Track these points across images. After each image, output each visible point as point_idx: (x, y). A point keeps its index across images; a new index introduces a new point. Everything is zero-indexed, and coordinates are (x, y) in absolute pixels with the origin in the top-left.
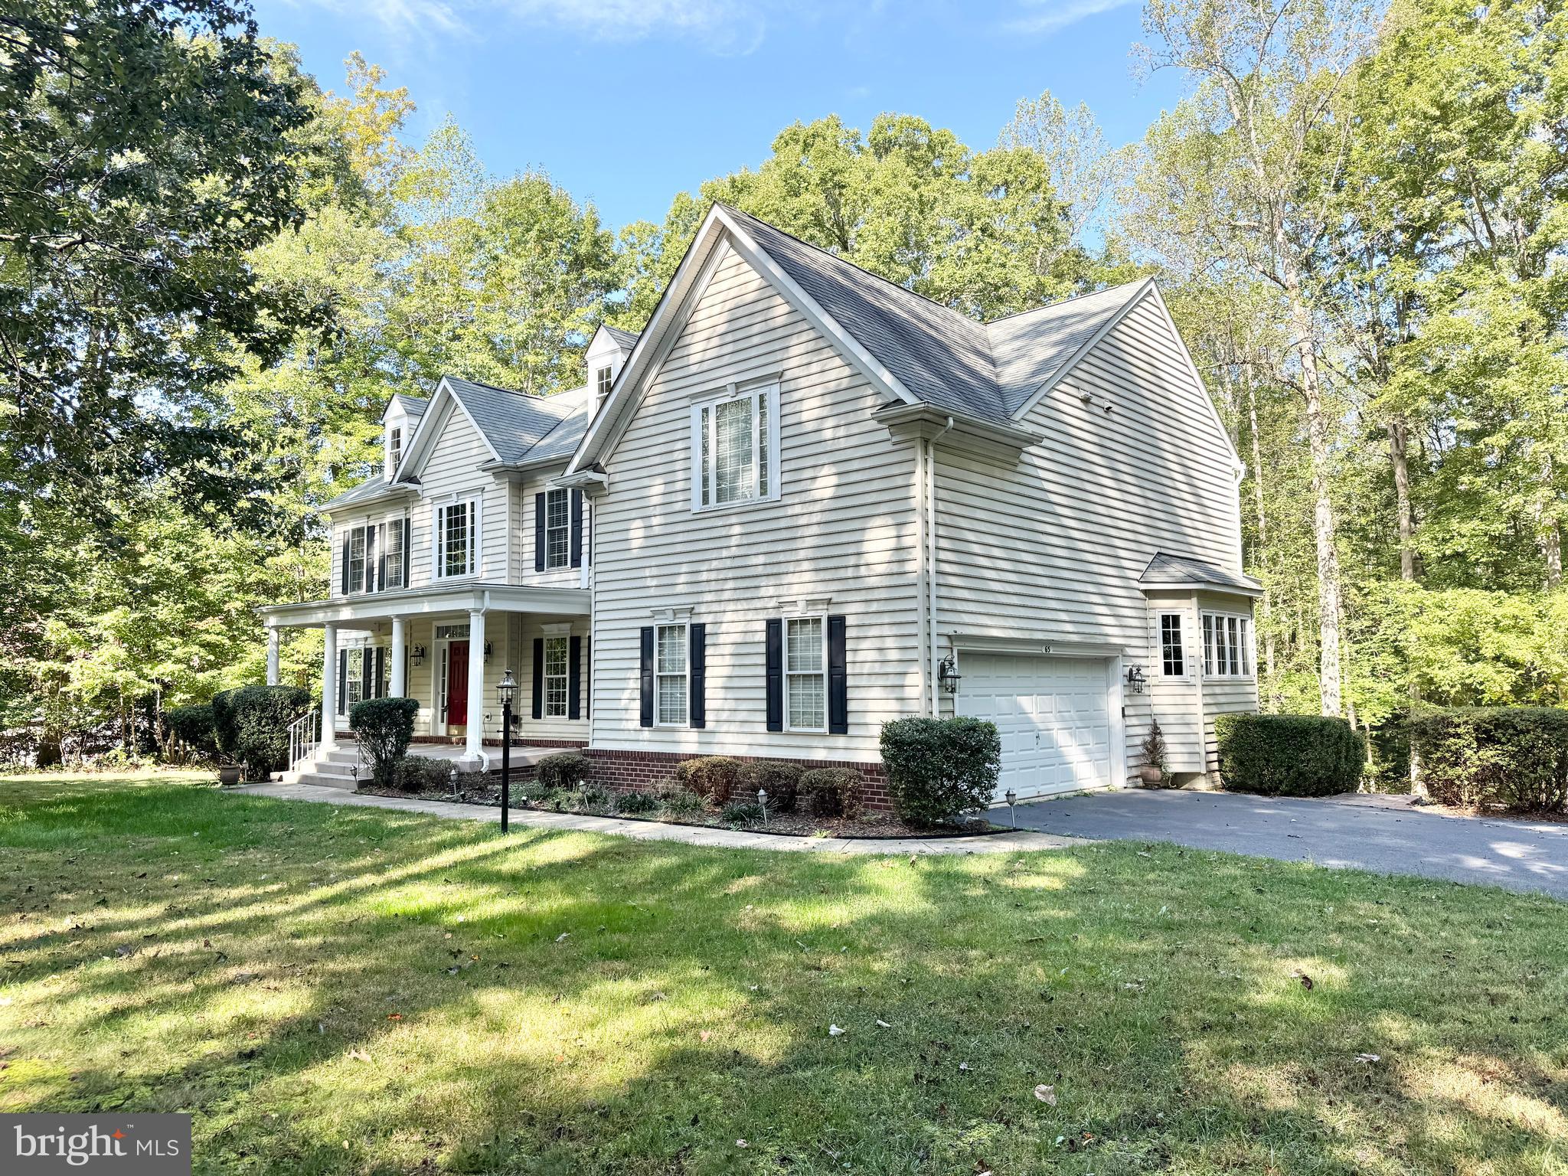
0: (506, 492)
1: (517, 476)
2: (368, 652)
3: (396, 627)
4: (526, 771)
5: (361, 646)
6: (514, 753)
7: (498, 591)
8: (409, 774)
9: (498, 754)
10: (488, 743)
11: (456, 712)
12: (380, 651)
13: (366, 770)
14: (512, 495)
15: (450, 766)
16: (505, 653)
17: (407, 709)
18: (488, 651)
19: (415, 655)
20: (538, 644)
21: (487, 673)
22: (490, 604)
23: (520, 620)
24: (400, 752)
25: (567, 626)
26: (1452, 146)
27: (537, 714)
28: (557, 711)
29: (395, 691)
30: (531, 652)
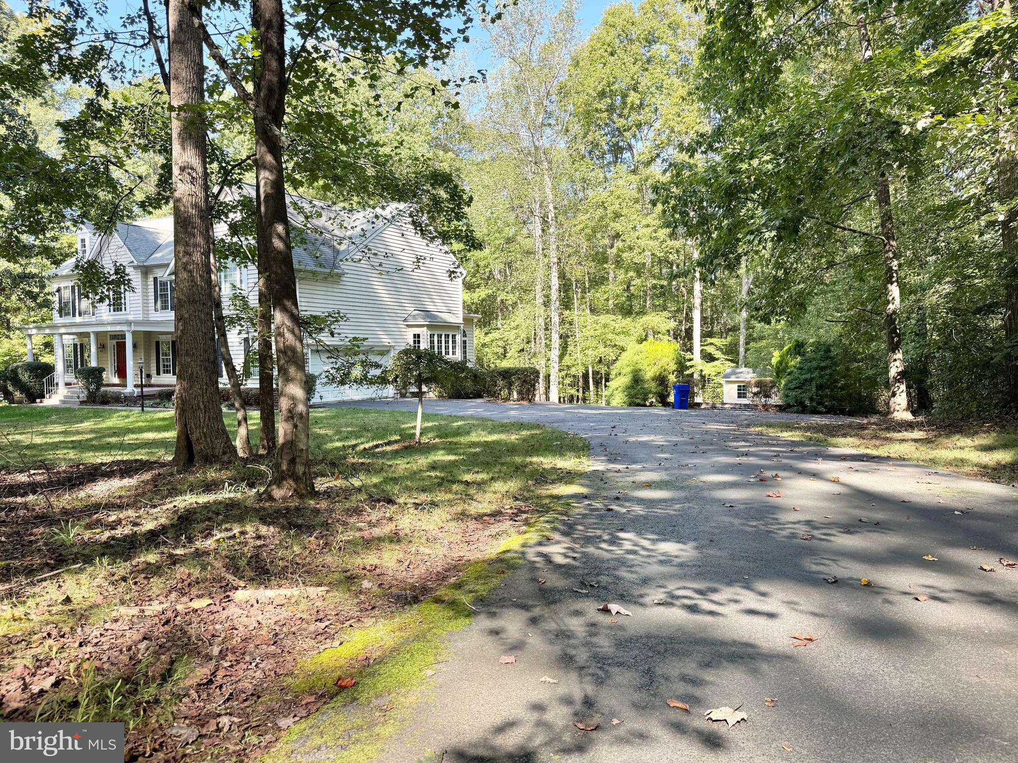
0: (140, 276)
1: (144, 269)
2: (75, 346)
3: (92, 337)
4: (151, 397)
5: (71, 342)
6: (145, 389)
7: (137, 323)
8: (103, 397)
9: (140, 390)
10: (136, 386)
11: (121, 372)
12: (81, 345)
13: (83, 396)
14: (142, 277)
15: (121, 393)
16: (142, 347)
17: (99, 371)
18: (135, 346)
19: (102, 347)
20: (157, 343)
21: (134, 356)
22: (133, 328)
23: (148, 334)
24: (98, 389)
25: (170, 336)
26: (601, 111)
27: (158, 373)
28: (168, 372)
29: (93, 364)
30: (154, 347)
